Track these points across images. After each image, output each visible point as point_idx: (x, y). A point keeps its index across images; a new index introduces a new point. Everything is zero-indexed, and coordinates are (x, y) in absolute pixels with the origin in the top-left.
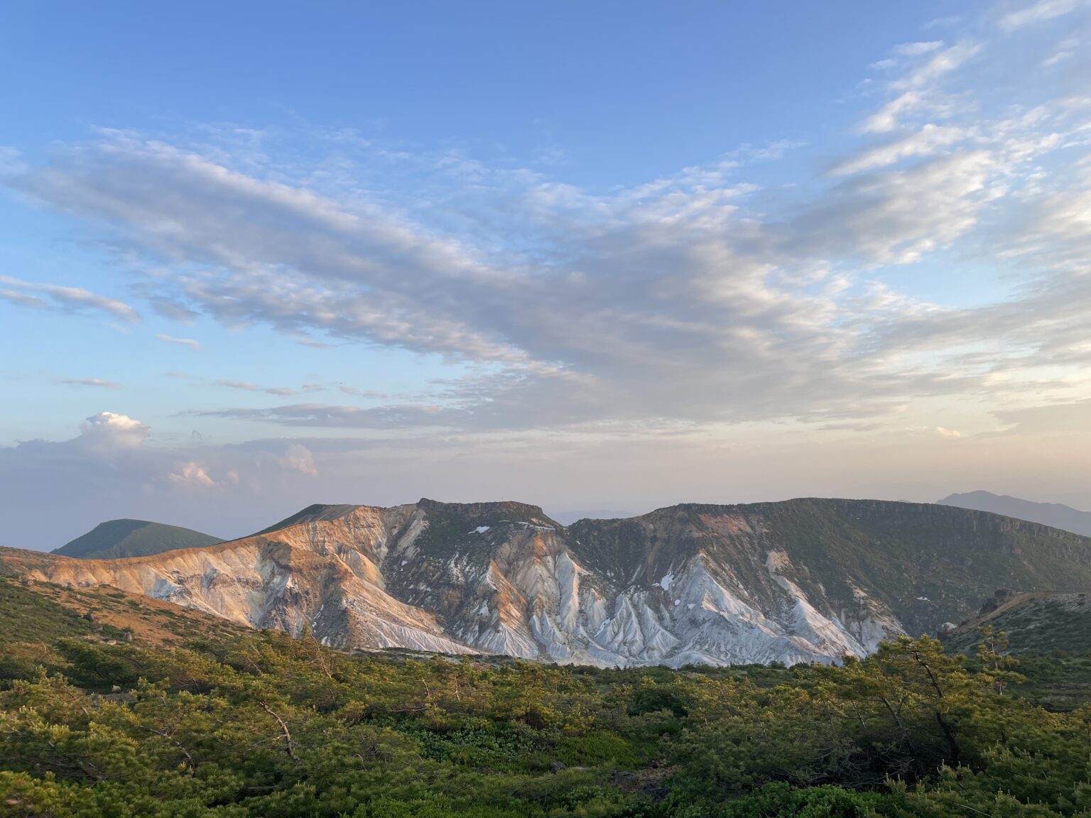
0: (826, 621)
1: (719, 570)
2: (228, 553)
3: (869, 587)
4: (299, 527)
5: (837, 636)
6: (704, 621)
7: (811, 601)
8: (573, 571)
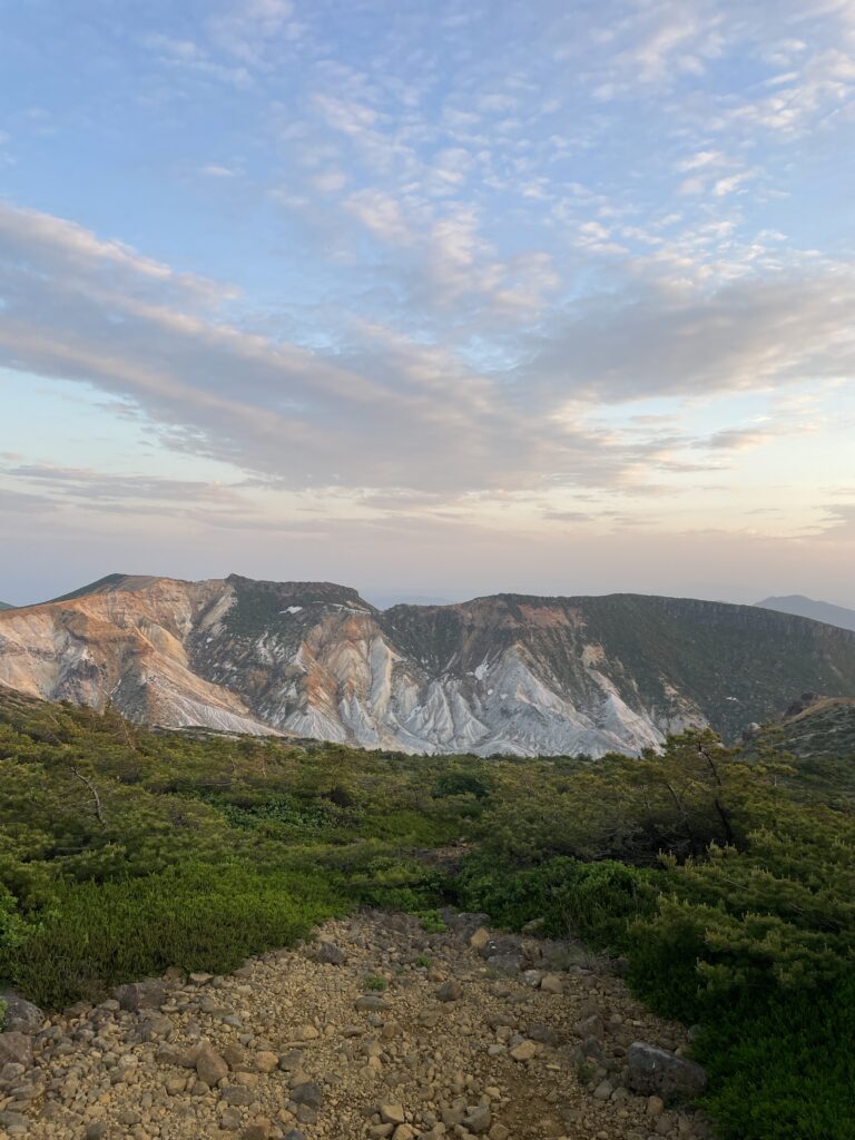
0: (635, 717)
1: (534, 662)
2: (17, 620)
3: (680, 684)
4: (97, 597)
5: (645, 732)
6: (516, 712)
7: (623, 696)
8: (386, 657)
